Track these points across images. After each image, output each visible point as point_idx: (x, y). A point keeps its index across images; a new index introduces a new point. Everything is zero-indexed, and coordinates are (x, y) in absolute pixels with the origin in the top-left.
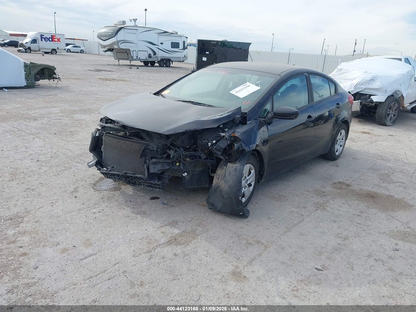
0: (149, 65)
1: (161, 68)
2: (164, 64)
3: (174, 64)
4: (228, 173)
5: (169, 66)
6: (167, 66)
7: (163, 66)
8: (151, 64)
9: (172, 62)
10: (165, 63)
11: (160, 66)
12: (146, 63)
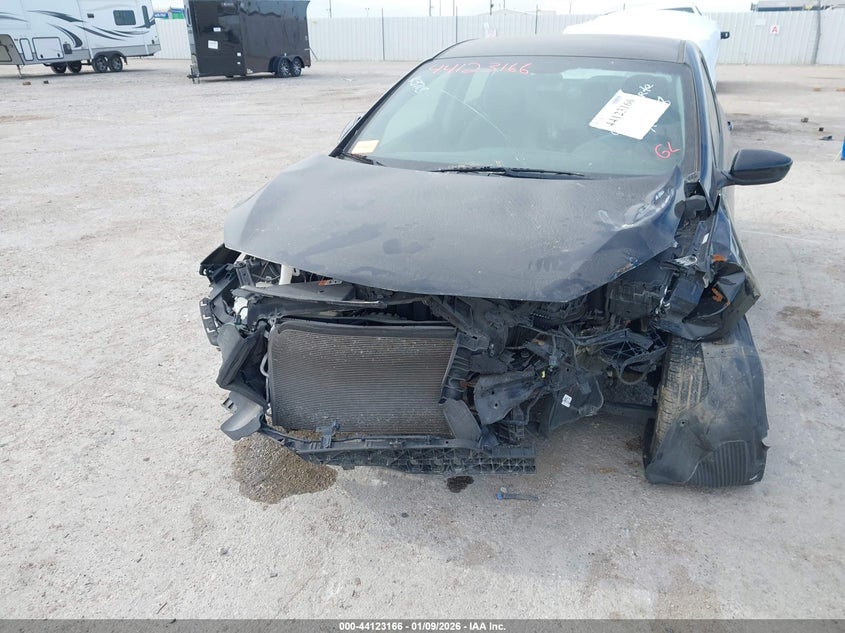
0: (68, 71)
1: (103, 76)
2: (107, 64)
3: (130, 64)
4: (714, 379)
5: (120, 70)
6: (114, 70)
7: (106, 72)
8: (72, 68)
9: (125, 58)
10: (109, 62)
11: (98, 71)
12: (59, 68)
